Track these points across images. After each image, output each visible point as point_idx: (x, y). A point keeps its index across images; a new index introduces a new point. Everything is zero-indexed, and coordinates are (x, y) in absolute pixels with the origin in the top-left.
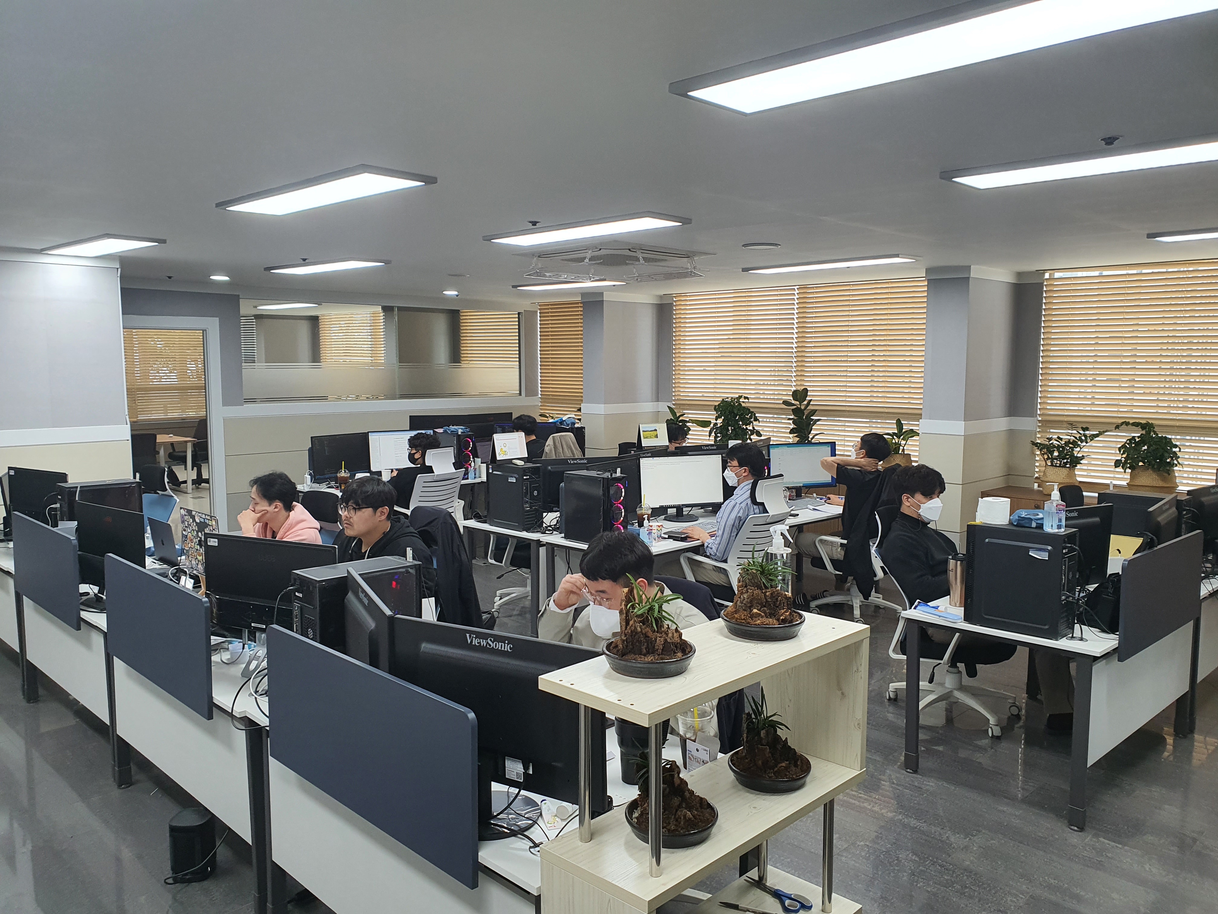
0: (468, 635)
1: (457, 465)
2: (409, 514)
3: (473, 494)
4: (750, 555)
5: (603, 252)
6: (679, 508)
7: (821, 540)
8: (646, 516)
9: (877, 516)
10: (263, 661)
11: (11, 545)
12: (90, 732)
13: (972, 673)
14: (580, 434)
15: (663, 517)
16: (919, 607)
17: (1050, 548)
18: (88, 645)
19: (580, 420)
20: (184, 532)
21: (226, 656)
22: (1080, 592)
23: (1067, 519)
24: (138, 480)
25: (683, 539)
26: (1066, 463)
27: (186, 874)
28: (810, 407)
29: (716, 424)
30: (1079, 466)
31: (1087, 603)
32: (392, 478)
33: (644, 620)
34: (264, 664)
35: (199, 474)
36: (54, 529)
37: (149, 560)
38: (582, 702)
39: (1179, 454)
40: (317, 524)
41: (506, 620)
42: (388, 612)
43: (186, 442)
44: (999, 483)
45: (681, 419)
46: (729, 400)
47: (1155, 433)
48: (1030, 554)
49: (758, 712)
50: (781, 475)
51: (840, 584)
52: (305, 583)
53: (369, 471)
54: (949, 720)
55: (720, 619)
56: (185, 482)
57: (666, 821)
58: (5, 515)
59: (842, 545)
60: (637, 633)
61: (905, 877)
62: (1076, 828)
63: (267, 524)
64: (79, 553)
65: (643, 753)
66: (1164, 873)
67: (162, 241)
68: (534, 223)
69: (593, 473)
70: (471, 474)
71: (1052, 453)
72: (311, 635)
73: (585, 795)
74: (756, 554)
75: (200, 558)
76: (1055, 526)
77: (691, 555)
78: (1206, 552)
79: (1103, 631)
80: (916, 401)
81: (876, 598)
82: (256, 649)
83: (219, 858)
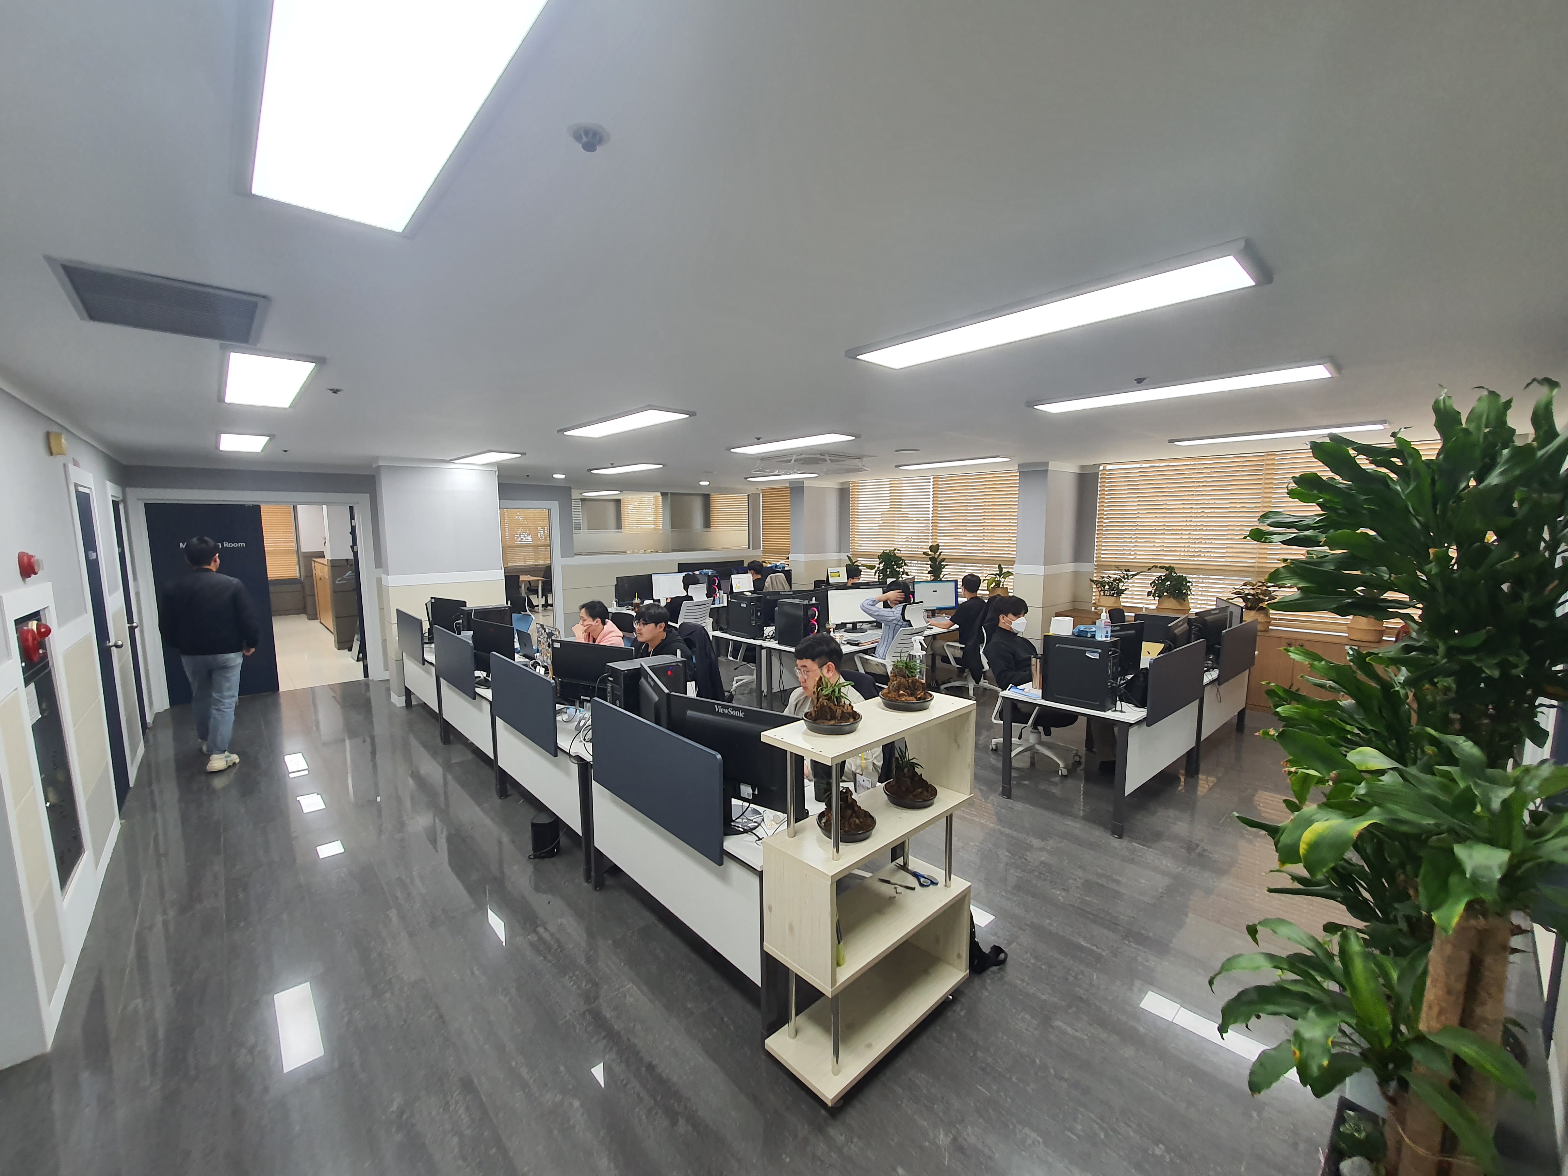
0: (716, 706)
1: (708, 596)
2: (678, 627)
3: (718, 614)
4: (898, 655)
5: (802, 456)
6: (854, 624)
7: (948, 645)
8: (832, 630)
9: (983, 630)
10: (588, 720)
11: (433, 645)
12: (482, 763)
13: (1048, 733)
14: (788, 574)
15: (843, 630)
16: (1011, 689)
17: (1100, 651)
18: (480, 709)
19: (788, 565)
20: (539, 639)
21: (565, 717)
22: (1120, 680)
23: (1112, 631)
24: (509, 605)
25: (857, 645)
26: (1114, 594)
27: (542, 853)
28: (940, 557)
29: (879, 568)
30: (1123, 595)
31: (1125, 688)
32: (667, 603)
33: (829, 698)
34: (590, 722)
35: (546, 600)
36: (459, 636)
37: (517, 656)
38: (789, 749)
39: (1191, 587)
40: (621, 634)
41: (740, 696)
42: (666, 691)
43: (538, 580)
44: (1066, 607)
45: (856, 564)
46: (888, 551)
47: (1175, 573)
48: (1087, 654)
49: (903, 756)
50: (922, 602)
51: (960, 675)
52: (615, 672)
53: (653, 599)
54: (1033, 764)
55: (879, 697)
56: (538, 606)
57: (843, 825)
58: (429, 627)
59: (961, 648)
60: (824, 706)
61: (1001, 866)
62: (1117, 836)
63: (590, 633)
64: (475, 651)
65: (828, 782)
66: (1176, 867)
67: (523, 454)
68: (758, 439)
69: (797, 601)
70: (717, 601)
71: (1104, 587)
72: (618, 704)
73: (791, 808)
74: (903, 654)
75: (549, 655)
76: (1104, 636)
77: (861, 655)
78: (1208, 653)
79: (1137, 706)
80: (1011, 553)
81: (984, 683)
82: (584, 713)
83: (561, 844)
